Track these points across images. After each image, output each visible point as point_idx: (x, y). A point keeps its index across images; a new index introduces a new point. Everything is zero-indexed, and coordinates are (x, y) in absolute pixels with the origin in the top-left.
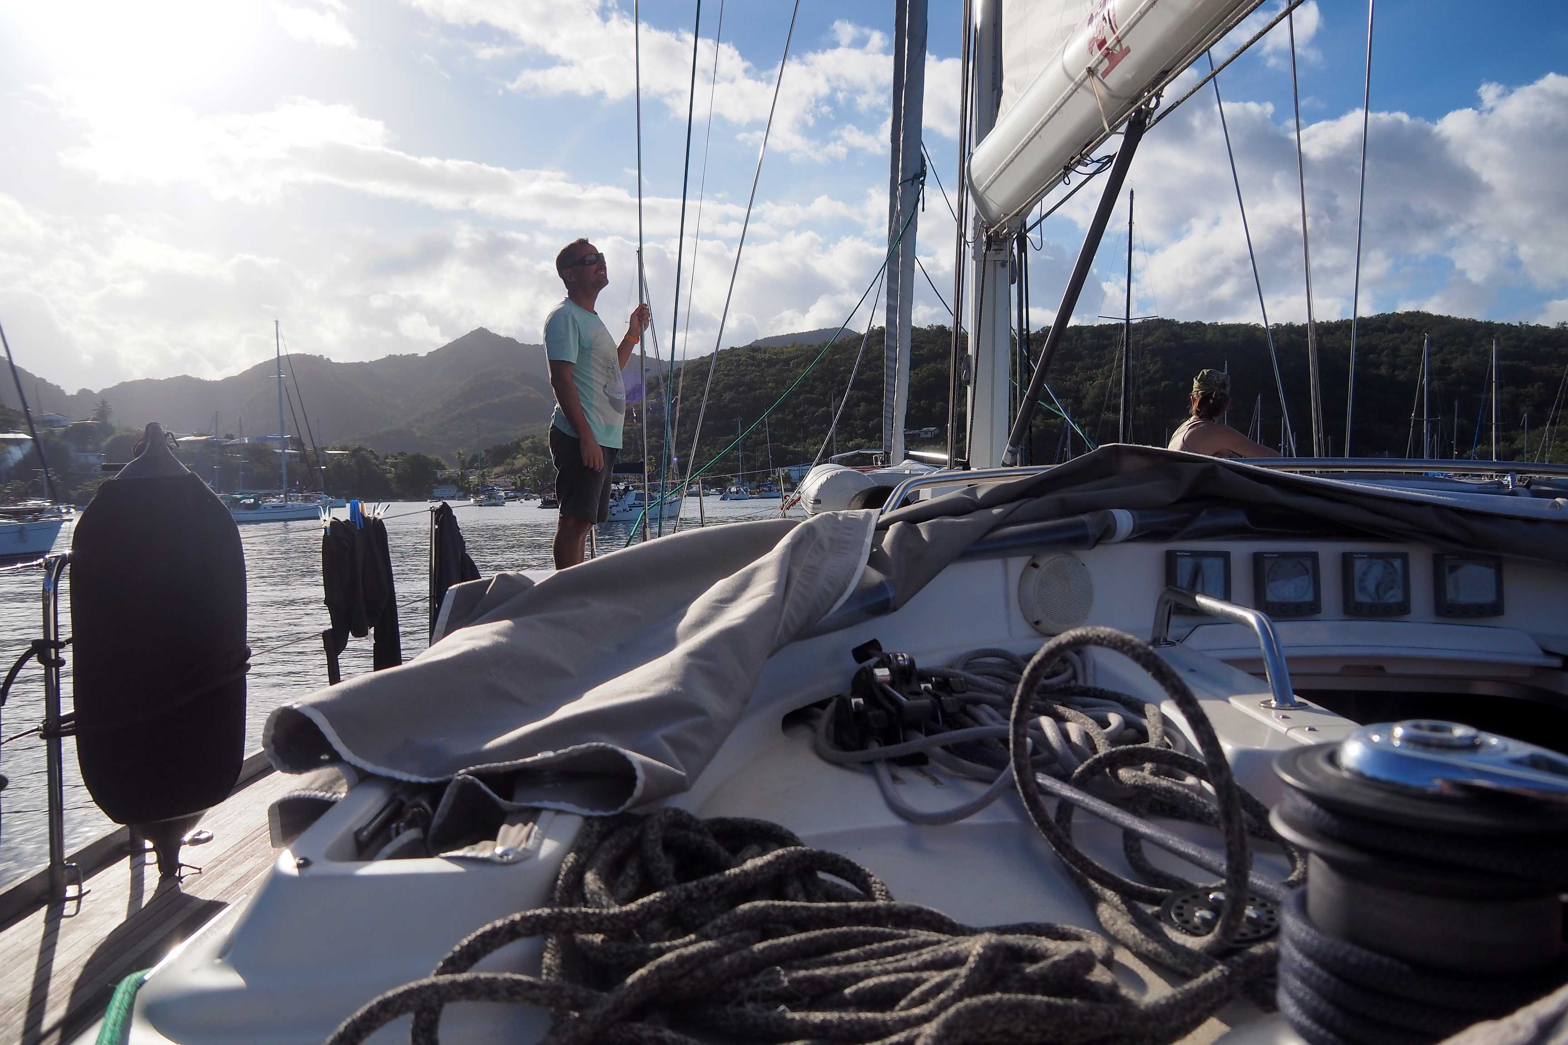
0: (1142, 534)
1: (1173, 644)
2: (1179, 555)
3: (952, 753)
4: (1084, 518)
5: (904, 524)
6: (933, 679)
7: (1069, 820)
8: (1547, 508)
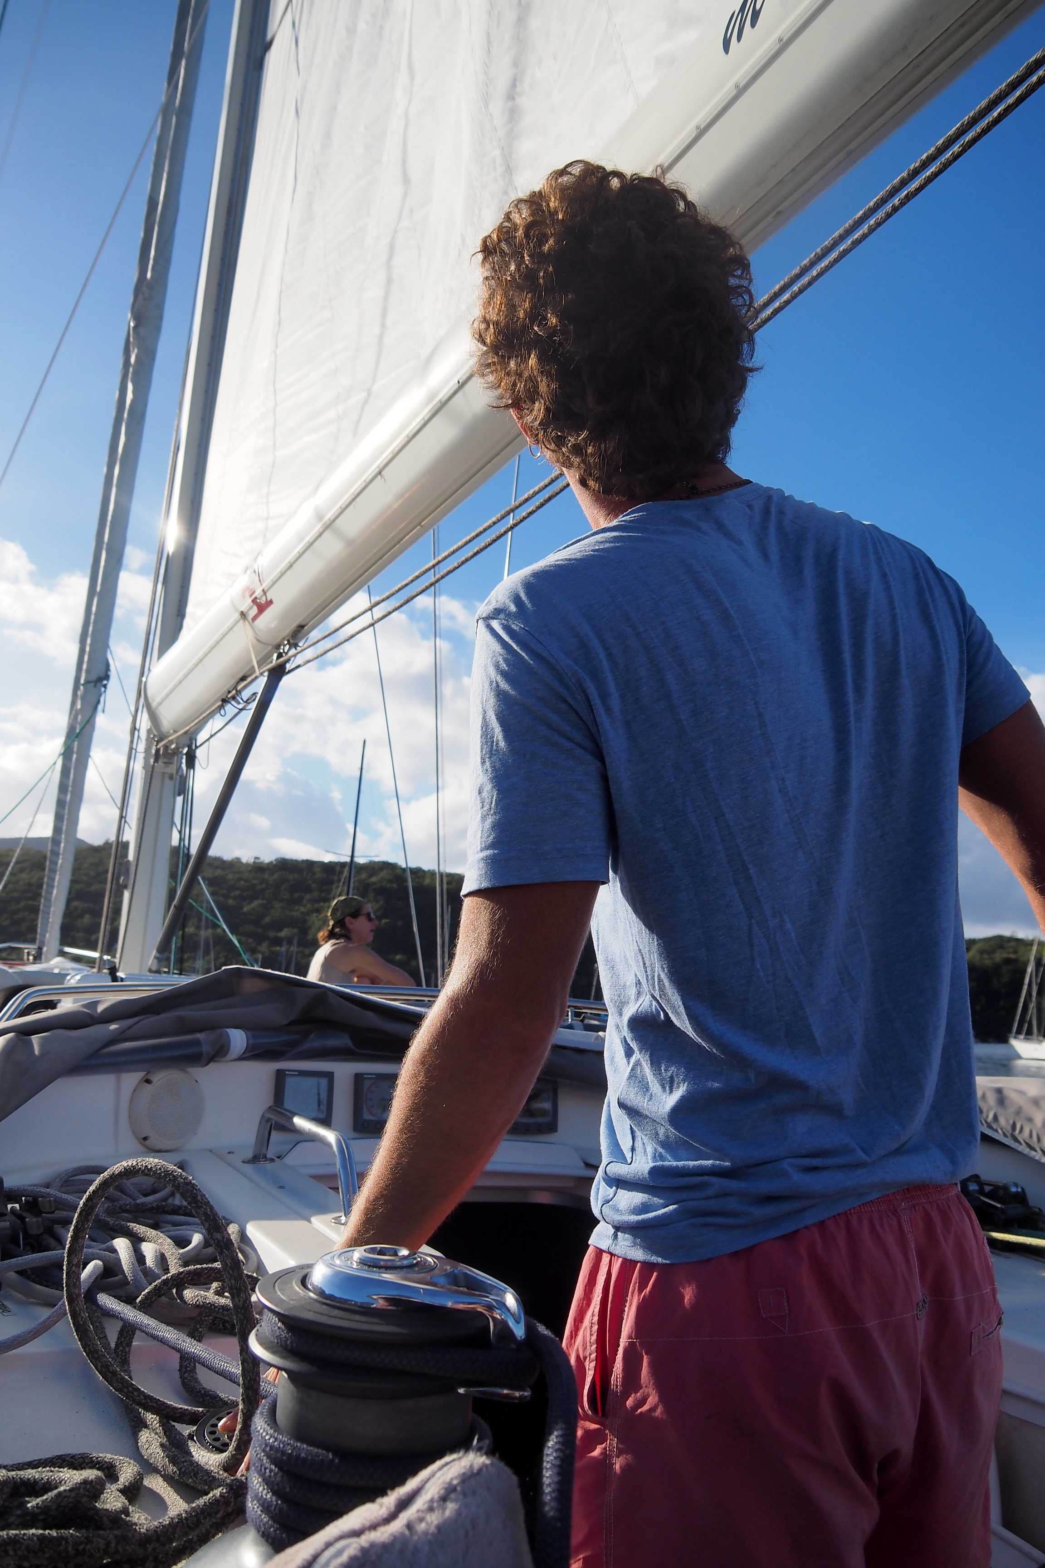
0: (255, 1053)
1: (272, 1160)
2: (288, 1074)
3: (28, 1278)
4: (199, 1036)
5: (16, 1036)
6: (23, 1198)
7: (129, 1344)
8: (593, 1040)
